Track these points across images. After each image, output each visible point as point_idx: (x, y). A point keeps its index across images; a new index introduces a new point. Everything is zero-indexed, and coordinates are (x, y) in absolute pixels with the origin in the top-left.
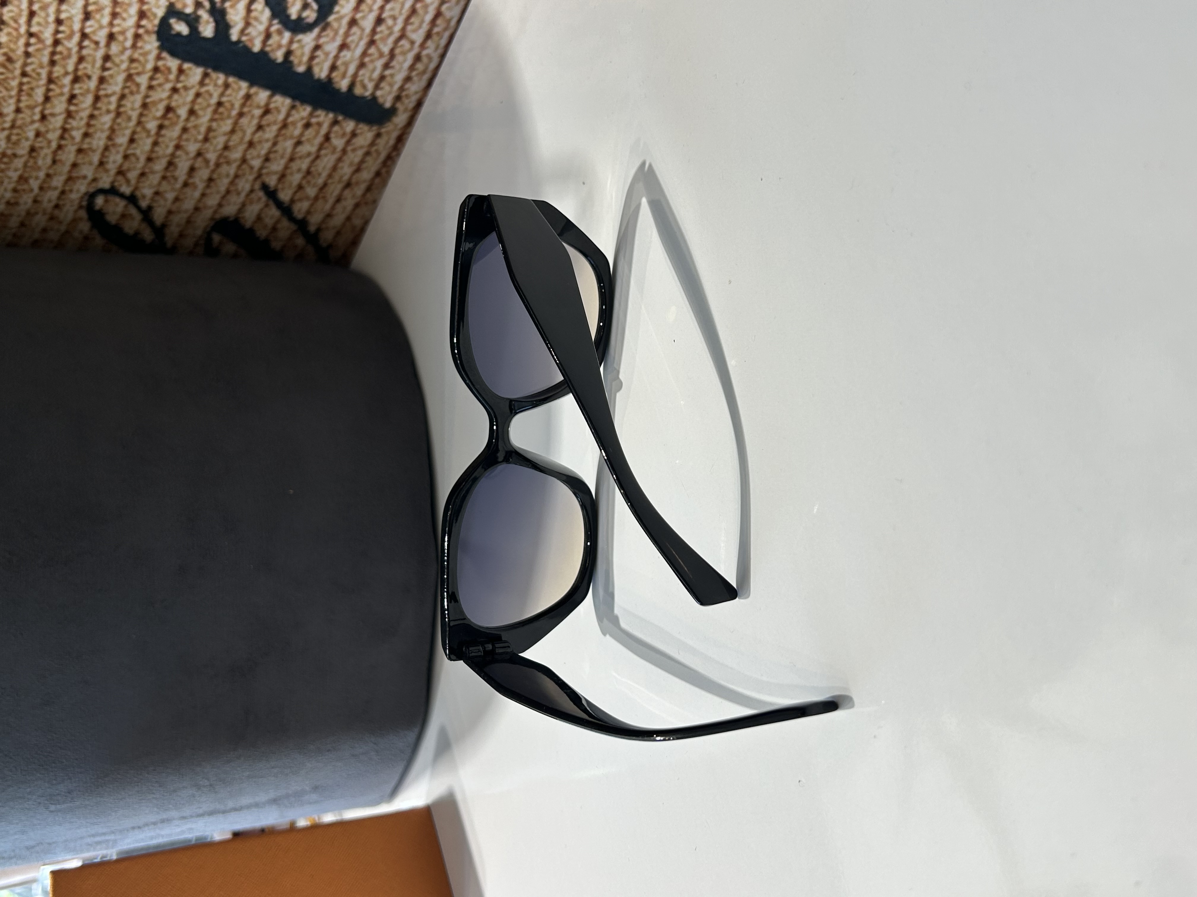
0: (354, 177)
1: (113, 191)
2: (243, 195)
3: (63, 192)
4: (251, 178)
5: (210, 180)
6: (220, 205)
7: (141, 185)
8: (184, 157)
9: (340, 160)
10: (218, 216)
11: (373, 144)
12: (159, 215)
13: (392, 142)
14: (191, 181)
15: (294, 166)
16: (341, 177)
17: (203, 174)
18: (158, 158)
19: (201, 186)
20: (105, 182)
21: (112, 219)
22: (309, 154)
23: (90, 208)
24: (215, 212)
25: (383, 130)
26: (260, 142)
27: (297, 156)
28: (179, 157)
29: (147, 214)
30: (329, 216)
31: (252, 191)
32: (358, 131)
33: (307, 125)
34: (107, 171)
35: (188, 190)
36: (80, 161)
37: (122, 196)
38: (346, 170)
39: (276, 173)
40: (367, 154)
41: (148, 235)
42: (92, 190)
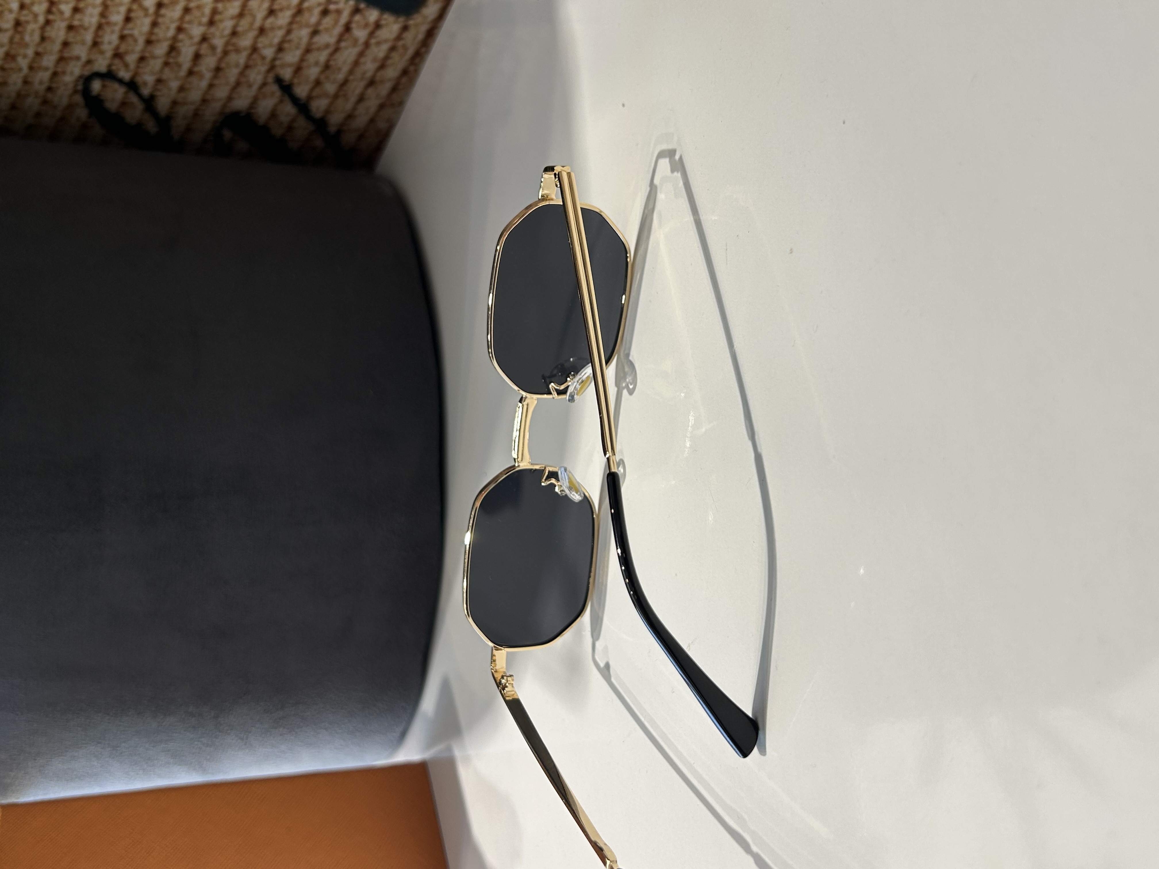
0: (379, 74)
1: (109, 75)
2: (255, 87)
3: (55, 74)
4: (263, 69)
5: (218, 70)
6: (230, 98)
7: (141, 70)
8: (187, 42)
9: (361, 54)
10: (228, 110)
11: (399, 38)
12: (163, 104)
13: (421, 36)
14: (196, 69)
15: (311, 58)
16: (364, 73)
17: (209, 62)
18: (158, 41)
19: (208, 75)
20: (101, 65)
21: (112, 106)
22: (327, 46)
23: (86, 92)
24: (225, 106)
25: (411, 22)
26: (272, 29)
27: (314, 46)
28: (181, 41)
29: (149, 102)
30: (350, 117)
31: (264, 84)
32: (383, 22)
33: (325, 12)
34: (102, 53)
35: (194, 80)
36: (71, 40)
37: (121, 81)
38: (369, 66)
39: (290, 65)
40: (393, 49)
41: (151, 126)
42: (87, 73)
